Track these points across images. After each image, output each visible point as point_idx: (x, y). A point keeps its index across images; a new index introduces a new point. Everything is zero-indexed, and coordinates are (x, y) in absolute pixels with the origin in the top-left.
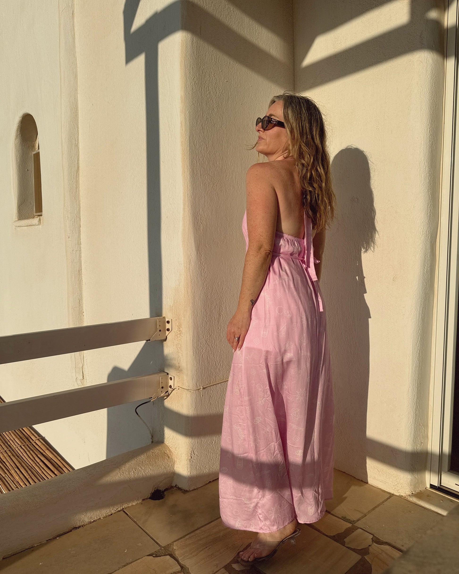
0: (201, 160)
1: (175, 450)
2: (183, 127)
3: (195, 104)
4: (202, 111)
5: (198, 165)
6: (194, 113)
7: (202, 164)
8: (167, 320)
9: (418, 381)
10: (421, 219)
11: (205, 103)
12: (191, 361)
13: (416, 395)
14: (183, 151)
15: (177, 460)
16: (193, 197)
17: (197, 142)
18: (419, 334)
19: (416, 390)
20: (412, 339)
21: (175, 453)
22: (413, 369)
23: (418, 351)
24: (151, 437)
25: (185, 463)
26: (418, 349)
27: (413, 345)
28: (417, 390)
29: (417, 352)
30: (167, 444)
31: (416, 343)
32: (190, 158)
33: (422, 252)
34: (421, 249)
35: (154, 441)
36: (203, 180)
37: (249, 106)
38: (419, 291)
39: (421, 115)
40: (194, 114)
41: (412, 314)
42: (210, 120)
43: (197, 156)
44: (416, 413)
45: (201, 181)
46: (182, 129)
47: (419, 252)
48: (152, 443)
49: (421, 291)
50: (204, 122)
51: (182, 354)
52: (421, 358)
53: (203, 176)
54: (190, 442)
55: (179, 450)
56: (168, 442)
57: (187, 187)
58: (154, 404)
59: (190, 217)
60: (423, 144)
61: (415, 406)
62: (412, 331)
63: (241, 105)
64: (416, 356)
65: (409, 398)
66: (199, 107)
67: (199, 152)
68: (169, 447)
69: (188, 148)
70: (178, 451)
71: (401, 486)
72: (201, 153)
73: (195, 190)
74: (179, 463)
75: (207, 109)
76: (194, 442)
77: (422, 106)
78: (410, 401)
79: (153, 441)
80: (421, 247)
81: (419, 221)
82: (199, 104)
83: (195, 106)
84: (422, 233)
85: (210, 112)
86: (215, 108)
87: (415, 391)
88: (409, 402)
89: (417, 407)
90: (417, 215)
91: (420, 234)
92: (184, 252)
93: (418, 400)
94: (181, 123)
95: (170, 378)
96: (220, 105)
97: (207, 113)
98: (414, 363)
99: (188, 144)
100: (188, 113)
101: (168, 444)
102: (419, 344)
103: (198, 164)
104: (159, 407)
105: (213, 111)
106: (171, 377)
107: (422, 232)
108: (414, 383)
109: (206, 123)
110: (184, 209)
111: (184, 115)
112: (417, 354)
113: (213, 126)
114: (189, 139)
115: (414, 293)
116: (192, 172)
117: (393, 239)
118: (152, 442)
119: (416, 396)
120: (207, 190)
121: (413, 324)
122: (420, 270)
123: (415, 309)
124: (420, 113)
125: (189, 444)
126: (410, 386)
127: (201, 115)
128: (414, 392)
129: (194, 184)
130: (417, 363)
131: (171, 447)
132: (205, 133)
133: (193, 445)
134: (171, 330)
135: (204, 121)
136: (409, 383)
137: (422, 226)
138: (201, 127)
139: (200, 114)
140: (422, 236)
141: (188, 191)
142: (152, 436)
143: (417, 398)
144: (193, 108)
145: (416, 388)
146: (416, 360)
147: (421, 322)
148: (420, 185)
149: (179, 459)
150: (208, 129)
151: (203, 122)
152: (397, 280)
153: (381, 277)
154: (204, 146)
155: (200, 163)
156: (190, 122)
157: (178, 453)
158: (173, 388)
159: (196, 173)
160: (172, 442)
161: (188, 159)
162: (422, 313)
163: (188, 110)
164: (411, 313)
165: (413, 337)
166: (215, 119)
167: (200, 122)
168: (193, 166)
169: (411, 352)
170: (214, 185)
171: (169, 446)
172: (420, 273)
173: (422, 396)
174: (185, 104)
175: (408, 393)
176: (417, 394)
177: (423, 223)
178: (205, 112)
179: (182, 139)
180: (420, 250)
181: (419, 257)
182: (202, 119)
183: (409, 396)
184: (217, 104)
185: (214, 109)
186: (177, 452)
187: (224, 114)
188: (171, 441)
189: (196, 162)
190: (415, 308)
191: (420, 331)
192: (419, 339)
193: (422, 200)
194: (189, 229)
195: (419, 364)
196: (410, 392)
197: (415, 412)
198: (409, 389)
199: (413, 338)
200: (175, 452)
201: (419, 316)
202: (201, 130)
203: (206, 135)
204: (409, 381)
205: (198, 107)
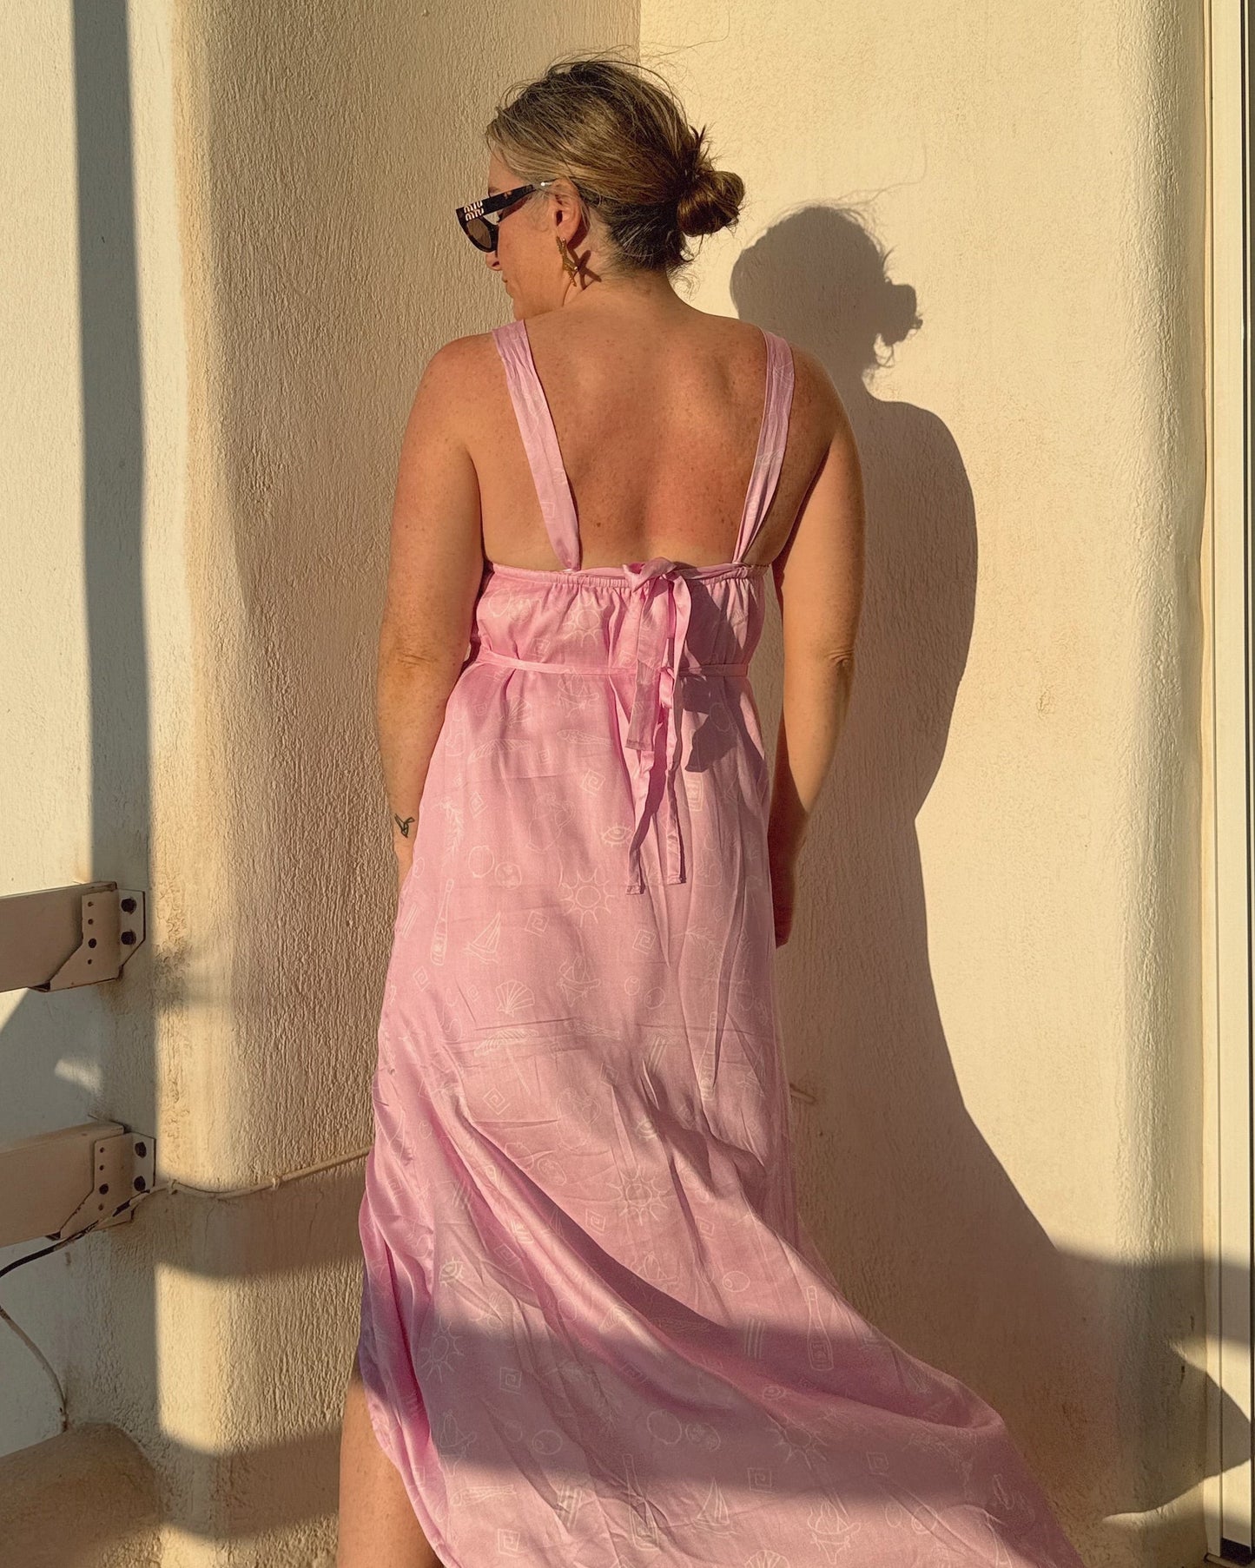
0: (261, 234)
1: (163, 1457)
2: (183, 101)
3: (231, 9)
4: (263, 39)
5: (252, 254)
6: (231, 46)
7: (268, 249)
8: (124, 896)
9: (1153, 1114)
10: (1137, 466)
11: (275, 6)
12: (227, 1070)
13: (1149, 1173)
14: (187, 197)
15: (172, 1497)
16: (230, 382)
17: (242, 161)
18: (1150, 922)
19: (1149, 1152)
20: (1121, 942)
21: (163, 1469)
22: (1134, 1065)
23: (1151, 994)
24: (58, 1403)
25: (205, 1512)
26: (1149, 984)
27: (1129, 969)
28: (1153, 1153)
29: (1145, 995)
30: (128, 1432)
31: (1139, 959)
32: (216, 225)
33: (1145, 596)
34: (1139, 585)
35: (74, 1421)
36: (272, 313)
37: (458, 22)
38: (1141, 751)
39: (1122, 63)
40: (227, 52)
41: (1119, 842)
42: (299, 74)
43: (244, 216)
44: (1153, 1247)
45: (263, 316)
46: (180, 110)
47: (1134, 596)
48: (65, 1431)
49: (1147, 751)
50: (272, 84)
51: (186, 1039)
52: (1161, 1019)
53: (272, 297)
54: (227, 1417)
55: (179, 1456)
56: (132, 1425)
57: (205, 341)
58: (69, 1261)
59: (217, 461)
60: (1132, 175)
61: (1149, 1220)
62: (1121, 910)
63: (426, 18)
64: (1143, 1014)
65: (1123, 1188)
66: (249, 23)
67: (253, 203)
68: (135, 1445)
69: (207, 187)
70: (174, 1459)
71: (1105, 1556)
72: (263, 205)
73: (237, 353)
74: (181, 1510)
75: (284, 32)
76: (243, 1418)
77: (1125, 29)
78: (1126, 1197)
79: (71, 1419)
80: (1139, 575)
81: (1127, 474)
82: (248, 10)
83: (233, 16)
84: (1140, 521)
85: (297, 45)
86: (318, 30)
87: (1146, 1154)
88: (1125, 1202)
89: (1155, 1222)
90: (1120, 453)
91: (1134, 526)
92: (193, 606)
93: (1159, 1193)
94: (177, 86)
95: (137, 1145)
96: (339, 16)
97: (282, 46)
98: (1136, 1040)
99: (207, 167)
100: (204, 44)
101: (133, 1433)
102: (1151, 964)
103: (251, 248)
104: (94, 1272)
105: (310, 39)
106: (142, 1144)
107: (1144, 518)
108: (1140, 1122)
109: (283, 86)
110: (193, 429)
111: (186, 53)
112: (1146, 1003)
113: (311, 99)
114: (211, 149)
115: (1123, 759)
116: (224, 281)
117: (1033, 548)
118: (65, 1426)
119: (1150, 1178)
120: (291, 352)
121: (1125, 883)
122: (1140, 667)
123: (1128, 822)
124: (1116, 57)
125: (223, 1427)
126: (1123, 1137)
127: (259, 55)
128: (1140, 1160)
129: (235, 331)
130: (1146, 1043)
131: (144, 1446)
132: (277, 124)
133: (241, 1431)
134: (139, 938)
135: (272, 80)
136: (1118, 1123)
137: (1140, 496)
138: (261, 102)
139: (254, 49)
140: (1141, 533)
141: (208, 359)
142: (65, 1402)
143: (1156, 1185)
144: (226, 29)
145: (1147, 1144)
146: (1144, 1028)
147: (1154, 874)
148: (1129, 336)
149: (180, 1496)
150: (289, 109)
151: (269, 83)
152: (1052, 710)
153: (991, 699)
154: (276, 179)
155: (258, 244)
156: (213, 81)
157: (174, 1468)
158: (148, 1191)
159: (240, 286)
160: (149, 1421)
161: (209, 229)
162: (1157, 840)
163: (206, 34)
164: (1113, 840)
165: (1124, 937)
166: (317, 72)
167: (255, 81)
168: (228, 256)
169: (1123, 995)
170: (318, 334)
171: (136, 1441)
172: (1139, 679)
173: (1172, 1177)
174: (191, 10)
175: (1118, 1164)
176: (1155, 1166)
177: (1144, 484)
178: (275, 44)
179: (182, 148)
180: (1137, 590)
181: (1134, 614)
182: (263, 69)
183: (1124, 1179)
184: (323, 12)
185: (311, 33)
186: (171, 1465)
187: (355, 51)
188: (147, 1419)
189: (239, 240)
190: (1127, 819)
191: (1151, 910)
192: (1152, 941)
193: (1136, 396)
194: (217, 511)
195: (1156, 1043)
196: (1126, 1160)
197: (1148, 1242)
198: (1121, 1148)
199: (1127, 938)
200: (161, 1466)
201: (1146, 852)
202: (260, 115)
203: (283, 136)
204: (1118, 1114)
205: (246, 23)
